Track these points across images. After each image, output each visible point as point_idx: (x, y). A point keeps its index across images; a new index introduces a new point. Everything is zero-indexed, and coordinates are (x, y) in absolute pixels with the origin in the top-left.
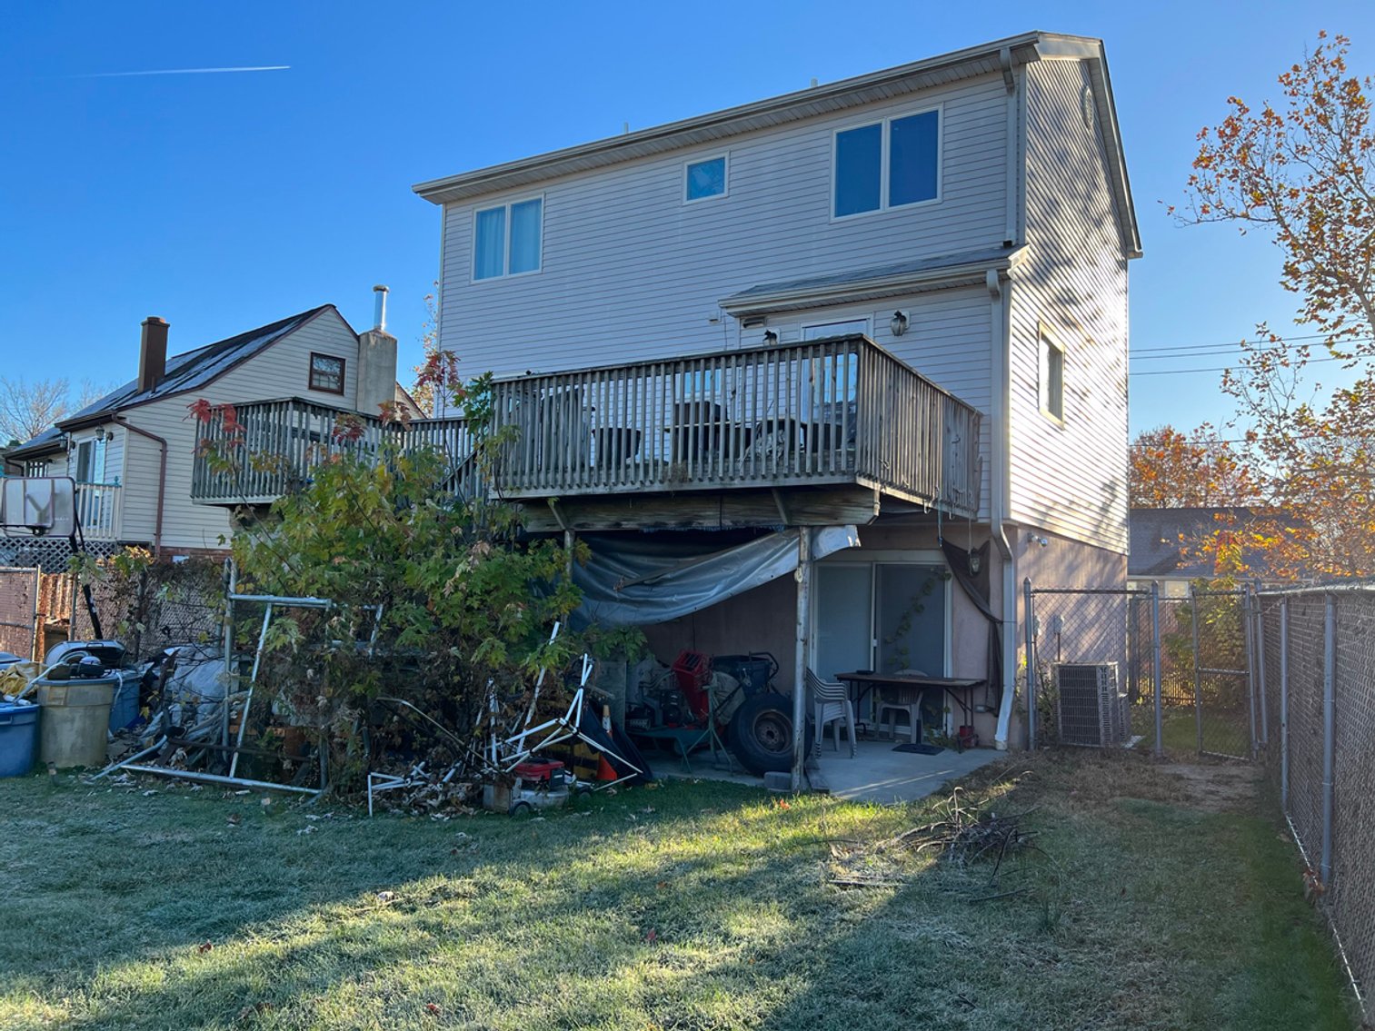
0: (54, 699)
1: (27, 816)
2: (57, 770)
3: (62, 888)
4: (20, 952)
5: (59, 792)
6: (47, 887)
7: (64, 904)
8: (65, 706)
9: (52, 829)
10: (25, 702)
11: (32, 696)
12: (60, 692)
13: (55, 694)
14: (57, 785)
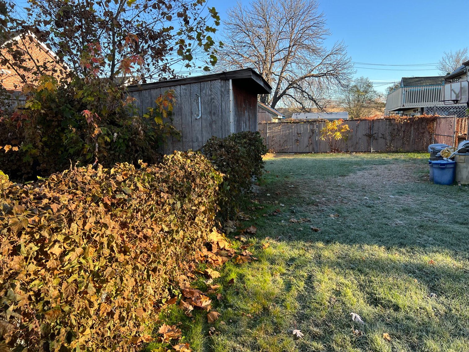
0: (460, 160)
1: (451, 198)
2: (461, 184)
3: (462, 224)
4: (446, 242)
5: (462, 192)
6: (457, 222)
7: (462, 229)
8: (464, 162)
9: (459, 204)
10: (450, 160)
11: (453, 159)
12: (463, 157)
13: (461, 158)
14: (461, 190)
